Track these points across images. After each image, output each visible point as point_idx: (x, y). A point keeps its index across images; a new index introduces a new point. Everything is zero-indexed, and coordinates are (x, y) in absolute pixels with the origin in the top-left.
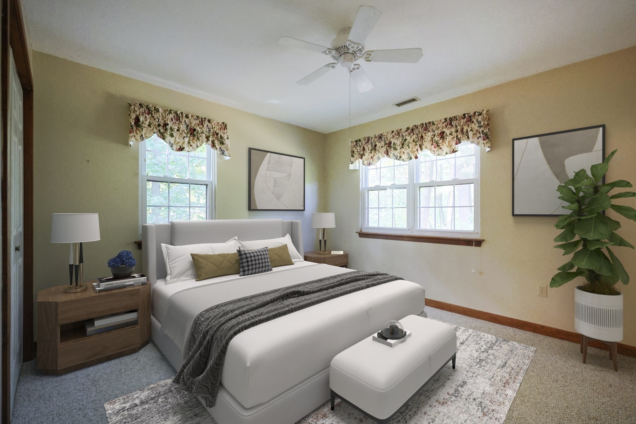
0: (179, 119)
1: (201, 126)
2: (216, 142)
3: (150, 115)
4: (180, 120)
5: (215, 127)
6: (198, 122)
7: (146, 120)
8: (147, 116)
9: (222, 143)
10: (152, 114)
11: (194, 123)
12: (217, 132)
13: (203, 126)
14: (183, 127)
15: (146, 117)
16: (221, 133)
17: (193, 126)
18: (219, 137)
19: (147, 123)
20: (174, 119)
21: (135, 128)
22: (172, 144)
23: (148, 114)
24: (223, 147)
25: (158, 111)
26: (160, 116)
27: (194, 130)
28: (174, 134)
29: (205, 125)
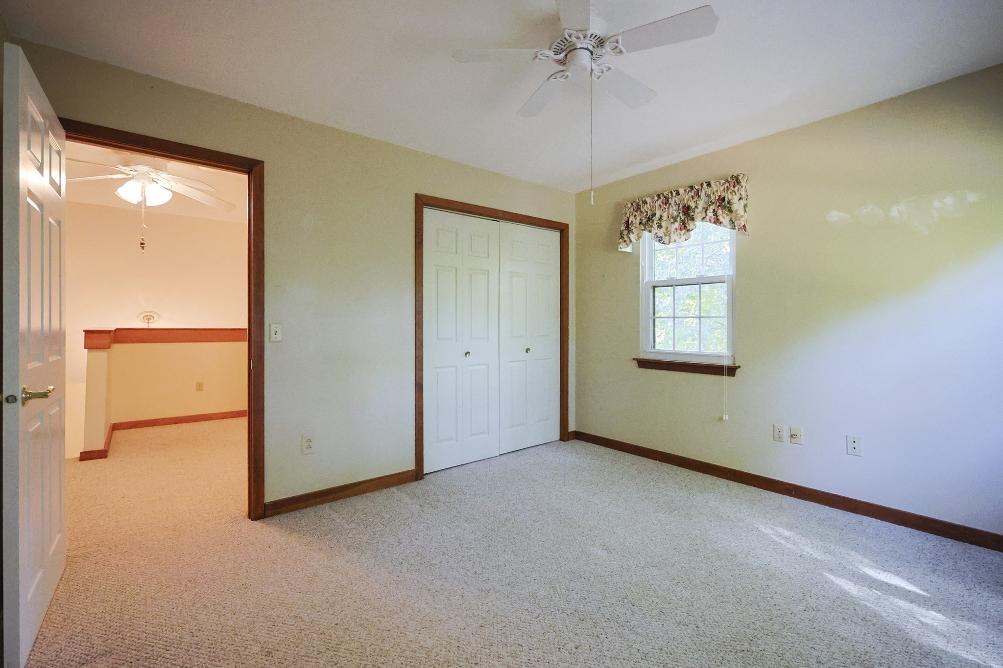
0: (668, 201)
1: (696, 198)
2: (720, 212)
3: (639, 212)
4: (670, 202)
5: (717, 191)
6: (693, 194)
7: (636, 219)
8: (637, 214)
9: (730, 211)
10: (640, 208)
11: (686, 198)
12: (723, 195)
13: (699, 196)
14: (673, 211)
15: (635, 216)
16: (728, 196)
17: (686, 202)
18: (726, 202)
19: (638, 221)
20: (662, 204)
21: (625, 232)
22: (661, 237)
23: (636, 211)
24: (733, 216)
25: (645, 202)
26: (647, 208)
27: (688, 208)
28: (663, 224)
29: (702, 194)
